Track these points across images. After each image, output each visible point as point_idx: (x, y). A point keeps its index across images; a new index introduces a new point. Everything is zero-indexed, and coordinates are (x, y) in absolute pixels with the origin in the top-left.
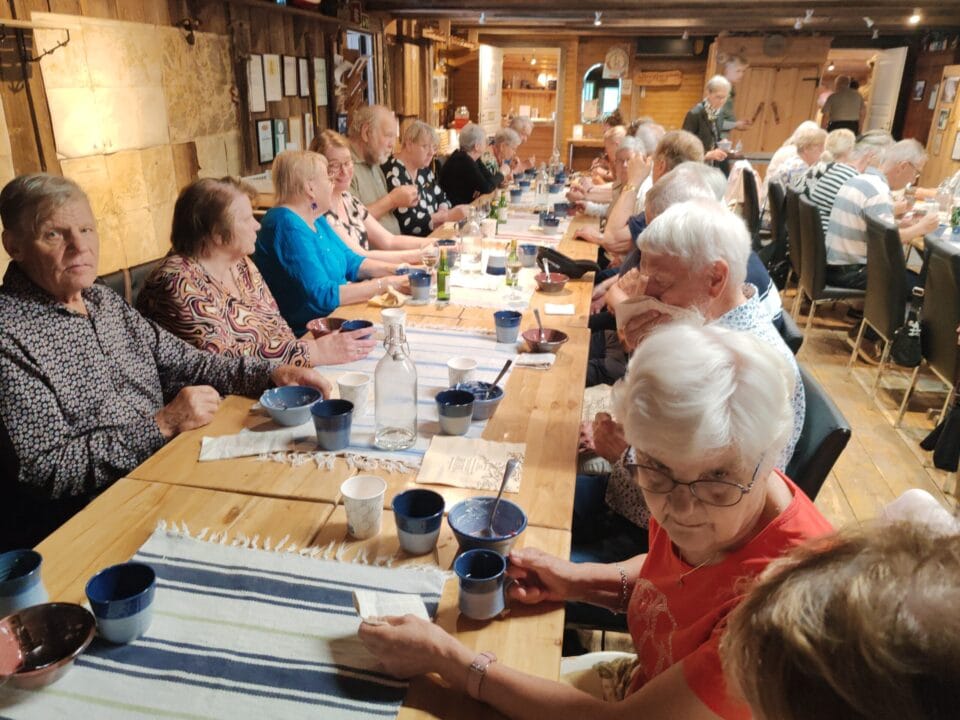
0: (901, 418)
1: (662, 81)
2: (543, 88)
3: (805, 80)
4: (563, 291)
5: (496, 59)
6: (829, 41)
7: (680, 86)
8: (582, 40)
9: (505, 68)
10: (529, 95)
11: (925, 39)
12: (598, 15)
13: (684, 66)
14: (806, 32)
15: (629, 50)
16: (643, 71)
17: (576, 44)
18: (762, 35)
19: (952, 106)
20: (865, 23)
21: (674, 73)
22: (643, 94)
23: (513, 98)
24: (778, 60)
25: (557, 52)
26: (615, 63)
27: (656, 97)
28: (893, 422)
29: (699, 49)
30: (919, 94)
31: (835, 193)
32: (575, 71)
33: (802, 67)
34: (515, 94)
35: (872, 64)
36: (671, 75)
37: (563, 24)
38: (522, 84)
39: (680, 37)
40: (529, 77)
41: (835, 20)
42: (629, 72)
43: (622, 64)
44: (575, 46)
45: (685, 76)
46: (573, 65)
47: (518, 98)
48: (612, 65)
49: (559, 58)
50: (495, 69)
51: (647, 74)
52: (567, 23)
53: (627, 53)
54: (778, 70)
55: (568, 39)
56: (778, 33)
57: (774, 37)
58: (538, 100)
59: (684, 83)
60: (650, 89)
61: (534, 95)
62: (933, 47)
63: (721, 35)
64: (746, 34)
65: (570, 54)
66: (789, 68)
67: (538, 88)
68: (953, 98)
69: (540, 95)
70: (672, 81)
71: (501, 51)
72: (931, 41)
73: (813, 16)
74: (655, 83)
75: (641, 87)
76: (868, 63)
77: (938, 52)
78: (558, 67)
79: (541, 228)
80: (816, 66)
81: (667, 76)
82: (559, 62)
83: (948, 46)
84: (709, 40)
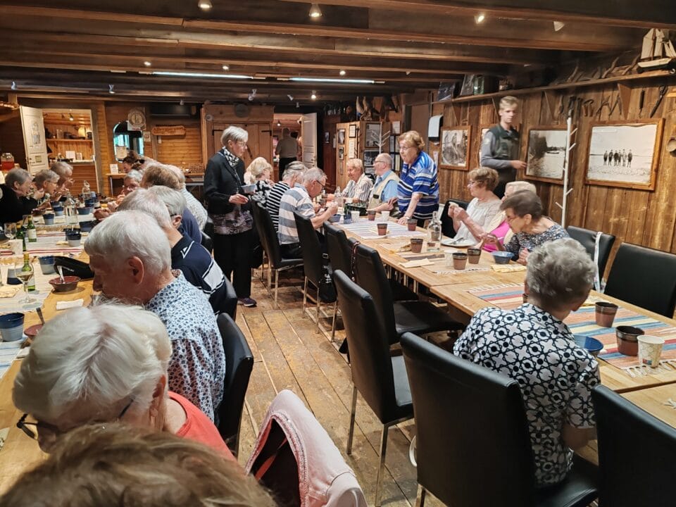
0: (334, 335)
1: (171, 132)
2: (84, 138)
3: (263, 131)
4: (77, 289)
5: (37, 116)
6: (273, 108)
7: (185, 135)
8: (107, 104)
9: (45, 123)
10: (72, 143)
11: (324, 109)
12: (111, 87)
13: (186, 123)
14: (256, 102)
15: (144, 111)
16: (157, 126)
17: (103, 107)
18: (232, 104)
19: (344, 146)
20: (289, 98)
21: (179, 127)
22: (160, 141)
23: (59, 146)
24: (245, 119)
25: (89, 112)
26: (135, 121)
27: (169, 143)
28: (330, 339)
29: (194, 112)
30: (327, 139)
31: (279, 201)
32: (106, 126)
33: (259, 123)
34: (61, 142)
35: (300, 122)
36: (178, 129)
37: (87, 92)
38: (65, 135)
39: (179, 104)
40: (71, 130)
41: (272, 96)
42: (147, 126)
43: (141, 121)
44: (103, 108)
45: (188, 129)
46: (103, 122)
47: (63, 146)
48: (134, 121)
49: (91, 116)
50: (36, 124)
51: (160, 128)
52: (90, 91)
53: (143, 112)
54: (246, 126)
55: (96, 103)
56: (241, 103)
57: (240, 105)
58: (80, 146)
59: (187, 133)
60: (164, 138)
61: (77, 143)
62: (329, 113)
63: (205, 103)
64: (222, 103)
65: (99, 113)
66: (252, 124)
67: (80, 138)
68: (344, 141)
69: (82, 143)
70: (178, 132)
71: (41, 111)
72: (328, 109)
73: (257, 93)
74: (167, 134)
75: (158, 136)
76: (298, 122)
77: (332, 116)
78: (91, 123)
79: (67, 242)
80: (268, 123)
81: (175, 129)
82: (91, 119)
83: (337, 112)
84: (199, 106)
